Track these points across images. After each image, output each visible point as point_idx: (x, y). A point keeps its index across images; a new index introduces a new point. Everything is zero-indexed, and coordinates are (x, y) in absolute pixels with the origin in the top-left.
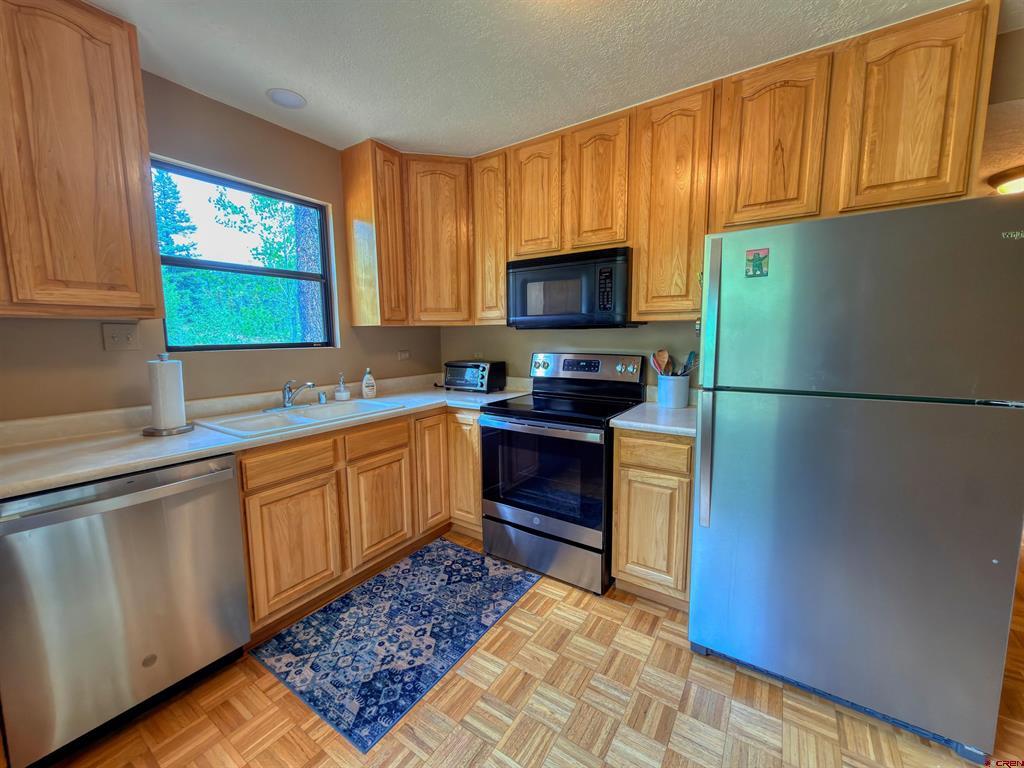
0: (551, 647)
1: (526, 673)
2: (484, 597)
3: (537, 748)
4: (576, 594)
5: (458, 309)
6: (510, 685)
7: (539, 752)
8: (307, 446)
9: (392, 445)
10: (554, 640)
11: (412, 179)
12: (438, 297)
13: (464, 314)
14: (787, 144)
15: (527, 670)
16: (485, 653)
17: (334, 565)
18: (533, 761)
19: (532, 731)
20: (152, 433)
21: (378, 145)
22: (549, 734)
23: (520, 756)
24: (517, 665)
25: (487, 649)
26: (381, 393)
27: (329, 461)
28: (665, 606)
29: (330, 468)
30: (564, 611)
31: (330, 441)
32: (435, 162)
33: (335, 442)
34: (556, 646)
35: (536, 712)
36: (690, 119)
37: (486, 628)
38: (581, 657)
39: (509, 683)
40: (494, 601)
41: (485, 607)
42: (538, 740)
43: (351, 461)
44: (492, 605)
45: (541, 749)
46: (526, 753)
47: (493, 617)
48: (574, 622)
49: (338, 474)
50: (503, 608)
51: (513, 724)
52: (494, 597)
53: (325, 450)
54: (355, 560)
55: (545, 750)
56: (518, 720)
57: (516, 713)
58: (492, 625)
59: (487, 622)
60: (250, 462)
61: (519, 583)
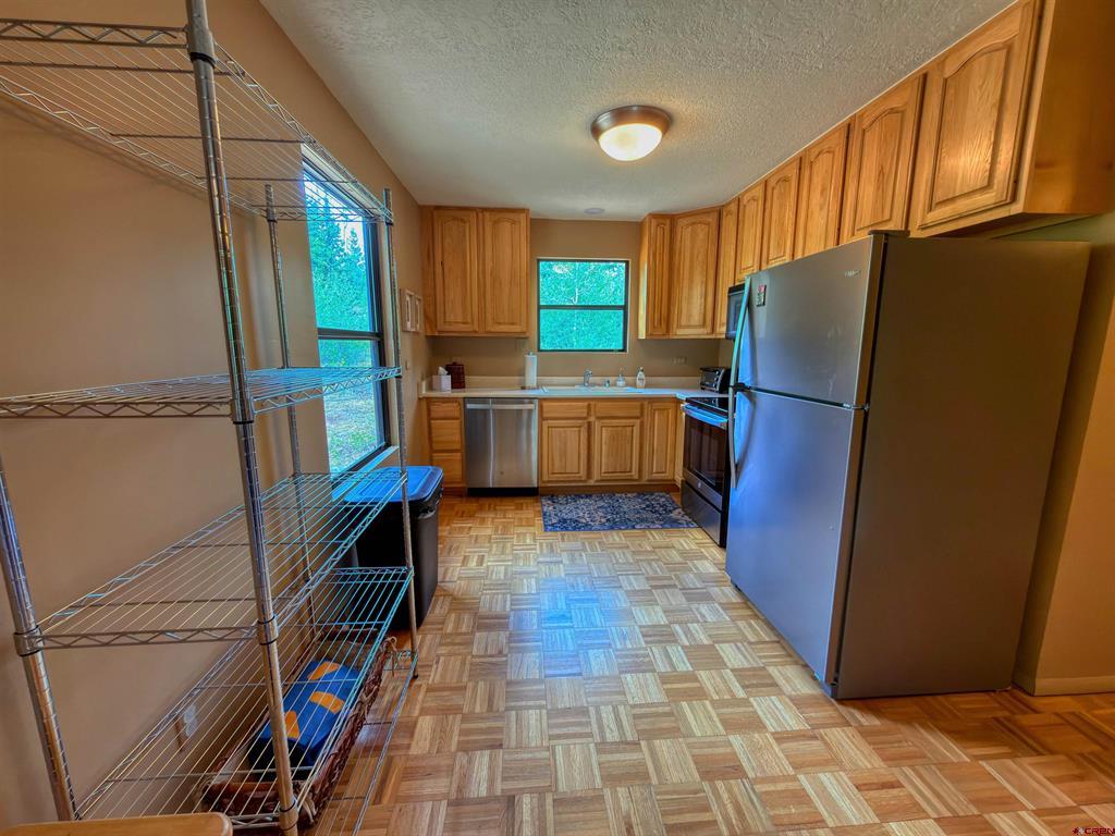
0: (654, 547)
1: (628, 546)
2: (651, 520)
4: (706, 541)
5: (704, 325)
8: (574, 404)
9: (626, 415)
10: (660, 546)
11: (679, 230)
12: (690, 316)
13: (709, 329)
14: (887, 170)
16: (621, 534)
17: (583, 473)
20: (523, 388)
21: (654, 216)
24: (628, 543)
25: (623, 533)
26: (647, 386)
27: (585, 415)
29: (585, 418)
30: (686, 542)
31: (586, 404)
32: (694, 214)
33: (589, 405)
34: (657, 548)
36: (831, 155)
37: (634, 528)
40: (653, 523)
41: (645, 523)
43: (599, 418)
44: (650, 523)
47: (643, 527)
48: (683, 547)
49: (589, 423)
50: (654, 527)
51: (600, 552)
52: (656, 522)
53: (582, 407)
54: (596, 475)
60: (545, 404)
61: (680, 523)
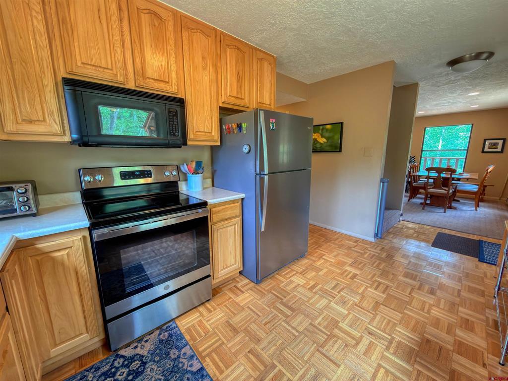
0: (236, 334)
1: (249, 352)
2: (169, 364)
3: (294, 358)
4: (201, 309)
6: (254, 363)
7: (295, 357)
10: (231, 330)
15: (247, 351)
16: (224, 375)
18: (300, 362)
19: (285, 358)
22: (287, 351)
23: (297, 367)
24: (241, 355)
25: (221, 372)
28: (230, 281)
30: (212, 319)
34: (235, 331)
35: (274, 353)
37: (202, 369)
38: (246, 323)
39: (253, 363)
40: (179, 357)
41: (180, 365)
42: (289, 356)
44: (181, 360)
45: (294, 356)
46: (296, 364)
47: (195, 362)
48: (222, 317)
50: (189, 353)
51: (279, 367)
52: (173, 357)
55: (295, 354)
56: (277, 364)
57: (274, 364)
58: (202, 365)
59: (196, 367)
61: (170, 336)
